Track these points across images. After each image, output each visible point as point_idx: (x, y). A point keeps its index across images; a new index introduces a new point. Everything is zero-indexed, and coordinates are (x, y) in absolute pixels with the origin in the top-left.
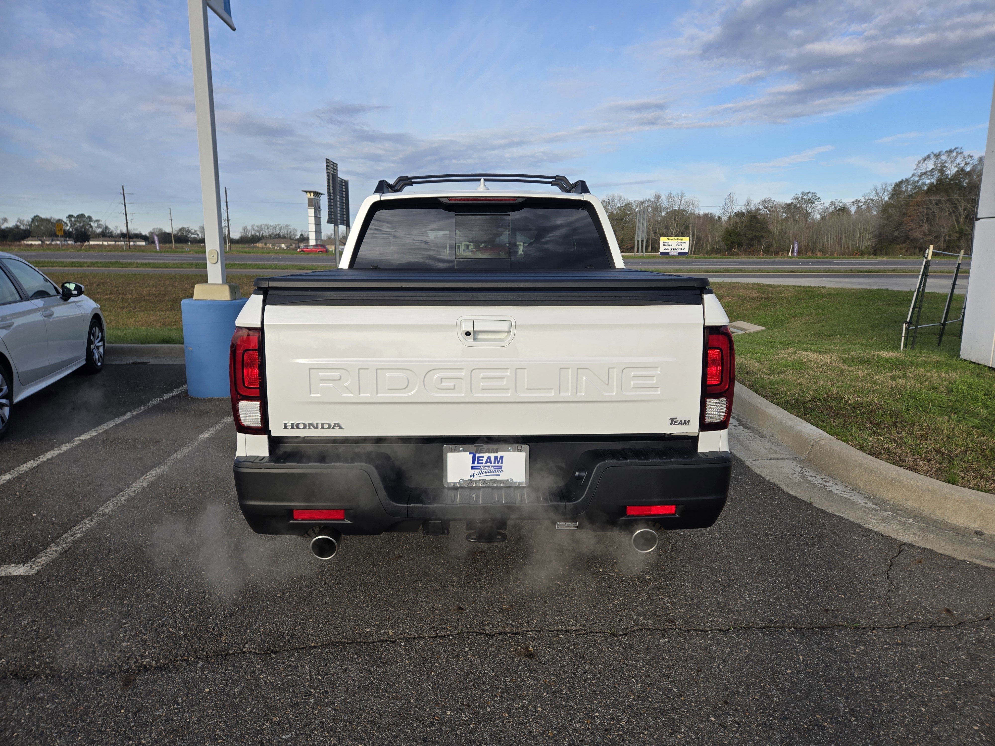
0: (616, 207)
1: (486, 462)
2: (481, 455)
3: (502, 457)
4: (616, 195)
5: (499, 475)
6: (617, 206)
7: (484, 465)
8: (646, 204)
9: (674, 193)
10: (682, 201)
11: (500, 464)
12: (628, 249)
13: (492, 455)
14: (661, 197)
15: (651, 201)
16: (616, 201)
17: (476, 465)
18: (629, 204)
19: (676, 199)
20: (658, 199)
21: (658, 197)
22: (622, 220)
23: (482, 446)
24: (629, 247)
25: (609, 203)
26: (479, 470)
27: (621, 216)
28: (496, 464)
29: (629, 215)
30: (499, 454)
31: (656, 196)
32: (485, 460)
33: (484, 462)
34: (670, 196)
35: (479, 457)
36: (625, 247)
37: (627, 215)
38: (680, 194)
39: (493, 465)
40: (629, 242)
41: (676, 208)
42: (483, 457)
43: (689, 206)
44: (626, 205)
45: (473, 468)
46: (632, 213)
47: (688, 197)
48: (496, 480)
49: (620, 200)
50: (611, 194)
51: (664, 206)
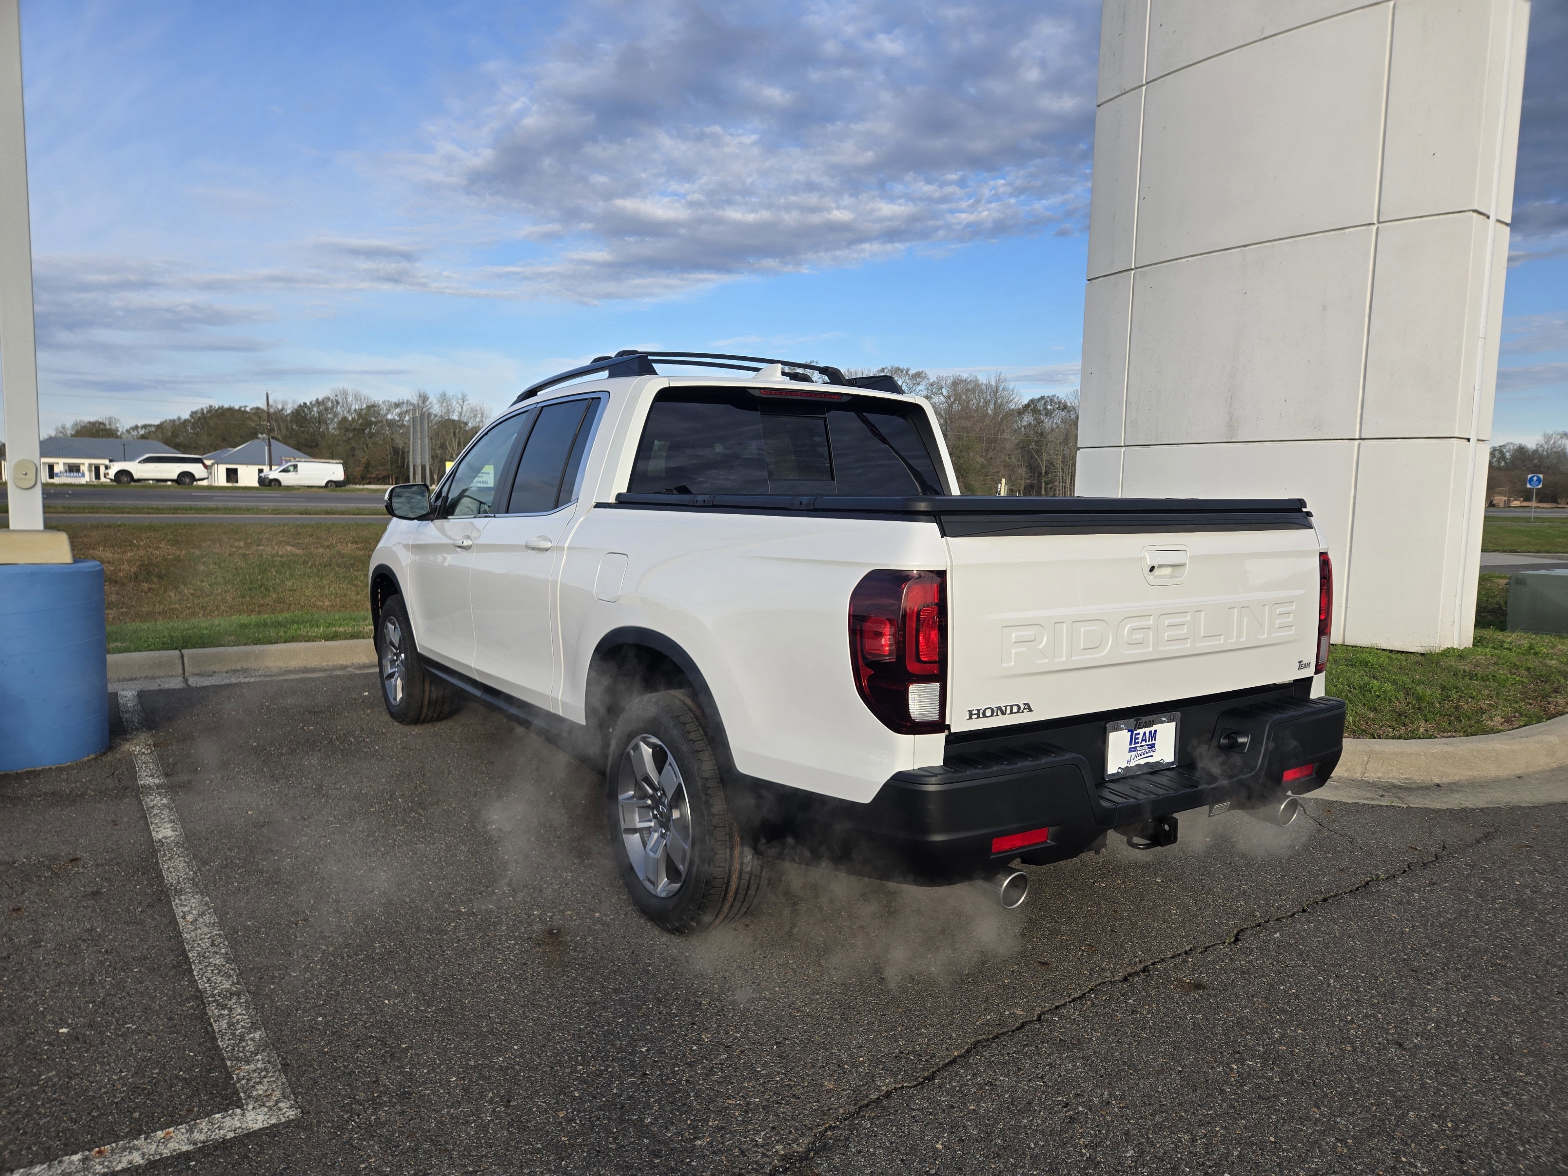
0: (350, 409)
1: (1142, 740)
2: (1138, 731)
3: (1155, 731)
4: (350, 390)
5: (1152, 756)
6: (353, 407)
7: (1140, 745)
8: (404, 408)
9: (450, 394)
10: (464, 407)
11: (1153, 742)
12: (379, 479)
13: (1147, 730)
14: (428, 399)
15: (412, 404)
16: (349, 400)
17: (1133, 746)
18: (374, 406)
19: (454, 403)
20: (424, 402)
21: (424, 398)
22: (363, 430)
23: (1140, 719)
24: (380, 476)
25: (338, 403)
26: (1135, 753)
27: (361, 425)
28: (1151, 743)
29: (376, 423)
30: (1153, 729)
31: (420, 396)
32: (1141, 736)
33: (1140, 740)
34: (443, 398)
35: (1136, 734)
36: (374, 476)
37: (371, 423)
38: (460, 397)
39: (1147, 743)
40: (380, 468)
41: (455, 417)
42: (1139, 734)
43: (475, 416)
44: (369, 407)
45: (1131, 750)
46: (381, 421)
47: (473, 401)
48: (1149, 763)
49: (357, 398)
50: (340, 388)
51: (435, 413)
